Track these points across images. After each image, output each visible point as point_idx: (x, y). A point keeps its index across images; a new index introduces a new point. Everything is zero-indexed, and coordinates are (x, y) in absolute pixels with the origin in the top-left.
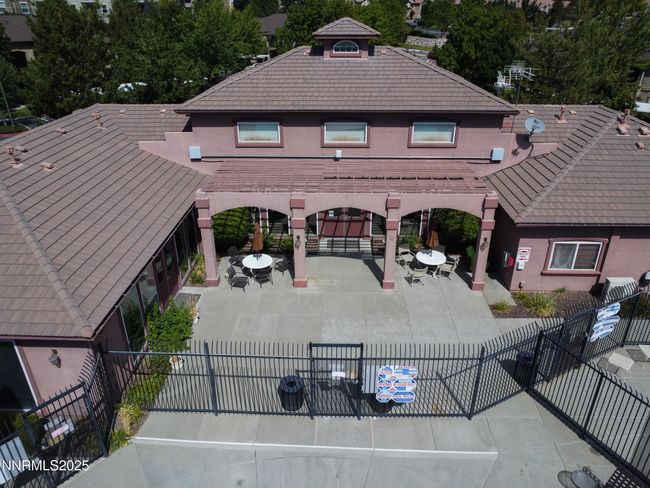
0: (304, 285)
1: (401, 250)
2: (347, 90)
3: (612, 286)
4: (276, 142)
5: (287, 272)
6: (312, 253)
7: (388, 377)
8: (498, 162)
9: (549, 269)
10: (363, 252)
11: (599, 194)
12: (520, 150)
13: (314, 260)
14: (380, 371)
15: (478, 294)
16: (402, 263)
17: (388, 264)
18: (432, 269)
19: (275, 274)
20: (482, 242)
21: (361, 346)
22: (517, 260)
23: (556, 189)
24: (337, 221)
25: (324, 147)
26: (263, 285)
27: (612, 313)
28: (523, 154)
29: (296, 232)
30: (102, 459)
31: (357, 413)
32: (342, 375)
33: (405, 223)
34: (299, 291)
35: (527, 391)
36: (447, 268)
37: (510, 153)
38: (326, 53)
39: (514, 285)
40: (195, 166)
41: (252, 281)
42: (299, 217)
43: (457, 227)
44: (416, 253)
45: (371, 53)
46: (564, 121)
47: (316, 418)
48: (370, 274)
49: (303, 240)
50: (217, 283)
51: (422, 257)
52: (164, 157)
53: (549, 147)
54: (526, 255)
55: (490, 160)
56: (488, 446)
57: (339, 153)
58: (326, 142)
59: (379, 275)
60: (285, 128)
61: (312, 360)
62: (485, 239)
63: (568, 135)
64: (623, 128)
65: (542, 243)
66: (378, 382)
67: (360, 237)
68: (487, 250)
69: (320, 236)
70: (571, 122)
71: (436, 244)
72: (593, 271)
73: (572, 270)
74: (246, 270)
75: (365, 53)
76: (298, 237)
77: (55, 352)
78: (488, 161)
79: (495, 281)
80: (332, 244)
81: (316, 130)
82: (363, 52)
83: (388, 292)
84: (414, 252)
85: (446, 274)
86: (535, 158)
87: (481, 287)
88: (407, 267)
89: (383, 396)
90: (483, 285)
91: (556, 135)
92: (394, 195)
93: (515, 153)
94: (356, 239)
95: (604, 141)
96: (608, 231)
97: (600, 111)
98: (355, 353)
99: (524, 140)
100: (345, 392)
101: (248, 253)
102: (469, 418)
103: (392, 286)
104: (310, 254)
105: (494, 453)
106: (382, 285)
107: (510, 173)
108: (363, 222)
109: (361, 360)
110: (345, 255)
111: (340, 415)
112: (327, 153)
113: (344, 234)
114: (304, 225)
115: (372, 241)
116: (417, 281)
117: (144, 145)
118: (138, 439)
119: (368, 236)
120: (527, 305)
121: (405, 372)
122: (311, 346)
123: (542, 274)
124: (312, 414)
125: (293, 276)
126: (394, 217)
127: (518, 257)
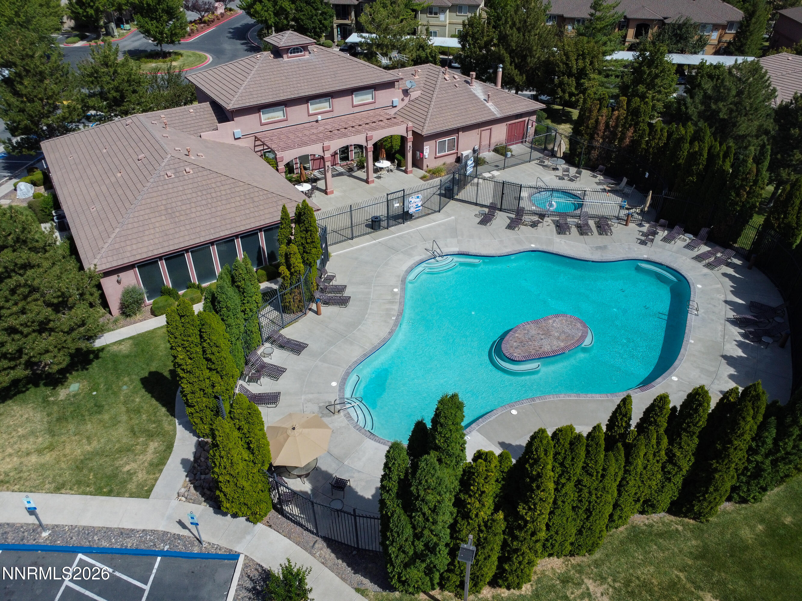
3: (464, 155)
4: (283, 118)
7: (412, 202)
8: (396, 106)
9: (437, 154)
11: (449, 114)
12: (405, 98)
14: (410, 199)
15: (411, 175)
17: (370, 170)
18: (385, 169)
19: (315, 192)
20: (408, 148)
21: (404, 190)
22: (424, 154)
23: (431, 116)
25: (310, 116)
27: (471, 162)
28: (407, 99)
29: (326, 164)
31: (401, 223)
32: (398, 205)
35: (452, 200)
37: (401, 100)
38: (285, 56)
39: (425, 167)
42: (328, 155)
43: (389, 145)
45: (309, 53)
46: (417, 77)
47: (389, 229)
48: (356, 180)
51: (379, 165)
53: (417, 93)
54: (428, 149)
55: (392, 106)
56: (450, 216)
57: (320, 118)
59: (360, 179)
60: (287, 108)
62: (410, 147)
63: (423, 85)
64: (447, 77)
65: (432, 142)
66: (410, 205)
68: (411, 152)
70: (421, 77)
71: (384, 156)
72: (455, 151)
73: (447, 153)
76: (328, 167)
79: (417, 169)
81: (304, 106)
82: (306, 52)
85: (392, 171)
86: (412, 100)
87: (411, 172)
89: (412, 210)
90: (412, 170)
91: (417, 86)
93: (403, 100)
95: (441, 86)
96: (456, 131)
97: (431, 67)
98: (401, 194)
99: (406, 92)
102: (439, 212)
105: (453, 217)
107: (402, 111)
109: (403, 196)
117: (204, 135)
118: (333, 254)
120: (434, 173)
121: (418, 197)
122: (387, 195)
123: (435, 158)
124: (387, 228)
125: (325, 190)
126: (370, 145)
127: (424, 152)
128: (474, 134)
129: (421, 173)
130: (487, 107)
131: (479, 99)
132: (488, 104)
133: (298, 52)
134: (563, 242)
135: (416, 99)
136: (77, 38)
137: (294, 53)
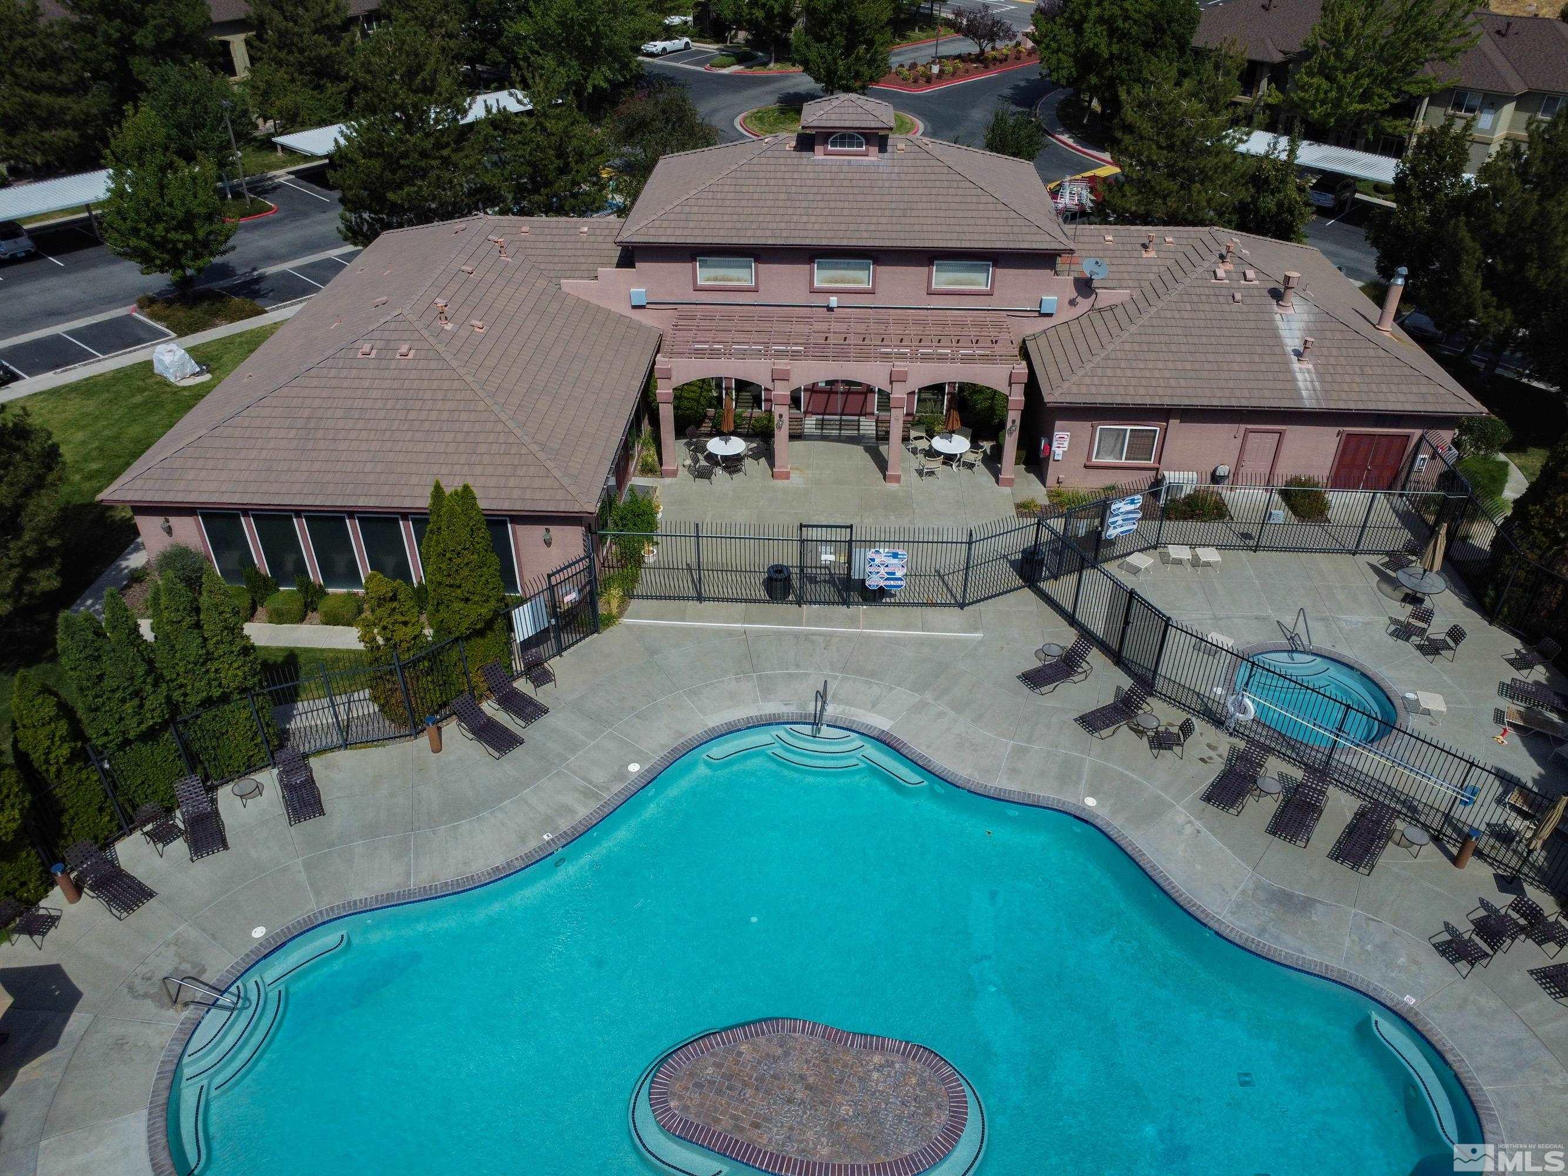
0: (787, 476)
1: (913, 434)
2: (845, 212)
4: (748, 284)
5: (763, 460)
6: (795, 436)
7: (877, 561)
8: (1050, 315)
9: (1094, 460)
10: (863, 436)
11: (1161, 365)
12: (1079, 299)
13: (798, 445)
14: (870, 554)
15: (1007, 490)
16: (914, 451)
17: (894, 450)
18: (949, 459)
19: (748, 463)
20: (1009, 424)
21: (851, 527)
22: (1053, 448)
24: (830, 392)
25: (814, 291)
26: (735, 476)
27: (1131, 507)
28: (1084, 304)
29: (777, 410)
30: (596, 635)
31: (846, 602)
32: (832, 558)
33: (924, 396)
34: (780, 483)
35: (1029, 587)
36: (971, 458)
37: (1067, 301)
38: (818, 149)
39: (1051, 480)
40: (637, 316)
41: (719, 471)
42: (782, 391)
43: (987, 404)
44: (932, 437)
45: (883, 148)
46: (1152, 254)
47: (804, 606)
48: (872, 464)
49: (786, 418)
50: (674, 474)
51: (939, 444)
52: (595, 301)
53: (1121, 295)
54: (1064, 442)
55: (1039, 311)
56: (976, 630)
57: (834, 301)
58: (816, 285)
59: (882, 464)
60: (760, 265)
61: (802, 541)
62: (1014, 421)
63: (1152, 276)
65: (1083, 427)
66: (867, 567)
67: (860, 415)
68: (1016, 434)
69: (806, 413)
70: (1162, 255)
71: (957, 426)
72: (1151, 463)
73: (1124, 461)
74: (711, 457)
75: (874, 150)
76: (781, 416)
77: (548, 530)
78: (1037, 314)
79: (1032, 476)
80: (822, 424)
81: (802, 269)
82: (872, 149)
83: (893, 486)
84: (931, 435)
85: (971, 466)
86: (1100, 310)
87: (1010, 482)
88: (920, 456)
89: (874, 582)
90: (1012, 480)
91: (1134, 275)
92: (900, 366)
93: (1072, 303)
94: (856, 418)
95: (1193, 291)
96: (1163, 413)
98: (845, 535)
99: (1085, 286)
100: (834, 585)
101: (711, 435)
102: (962, 609)
103: (897, 479)
104: (794, 437)
105: (979, 635)
106: (885, 478)
107: (1063, 331)
108: (865, 394)
109: (850, 542)
110: (839, 439)
111: (828, 603)
112: (818, 300)
113: (839, 411)
114: (789, 401)
115: (877, 421)
116: (931, 473)
117: (568, 285)
118: (625, 620)
119: (873, 414)
121: (895, 556)
122: (801, 526)
123: (1086, 467)
124: (799, 602)
125: (772, 465)
126: (899, 393)
127: (1055, 444)
128: (1225, 434)
129: (1037, 492)
130: (1290, 371)
131: (1282, 345)
132: (1296, 366)
133: (851, 145)
134: (1188, 830)
135: (1111, 308)
136: (732, 59)
137: (843, 145)
